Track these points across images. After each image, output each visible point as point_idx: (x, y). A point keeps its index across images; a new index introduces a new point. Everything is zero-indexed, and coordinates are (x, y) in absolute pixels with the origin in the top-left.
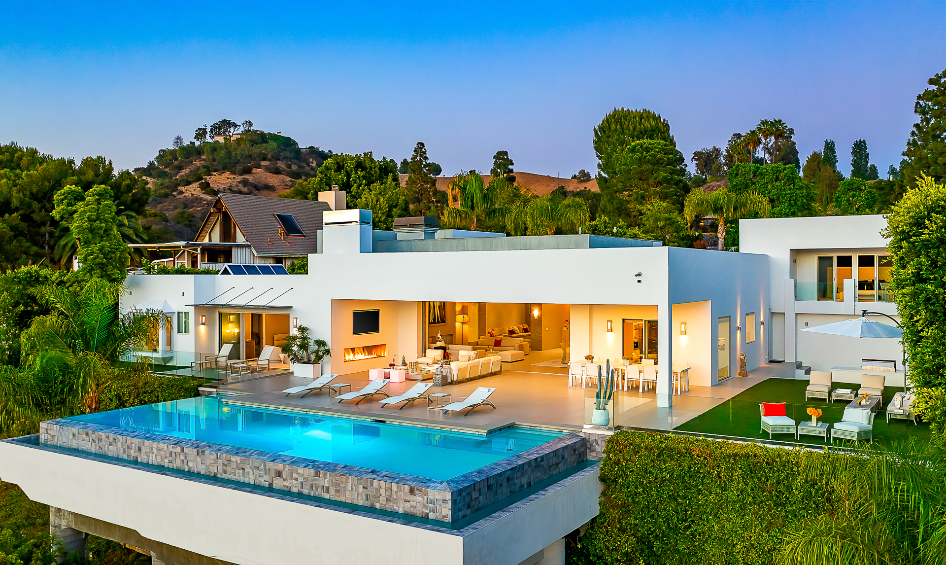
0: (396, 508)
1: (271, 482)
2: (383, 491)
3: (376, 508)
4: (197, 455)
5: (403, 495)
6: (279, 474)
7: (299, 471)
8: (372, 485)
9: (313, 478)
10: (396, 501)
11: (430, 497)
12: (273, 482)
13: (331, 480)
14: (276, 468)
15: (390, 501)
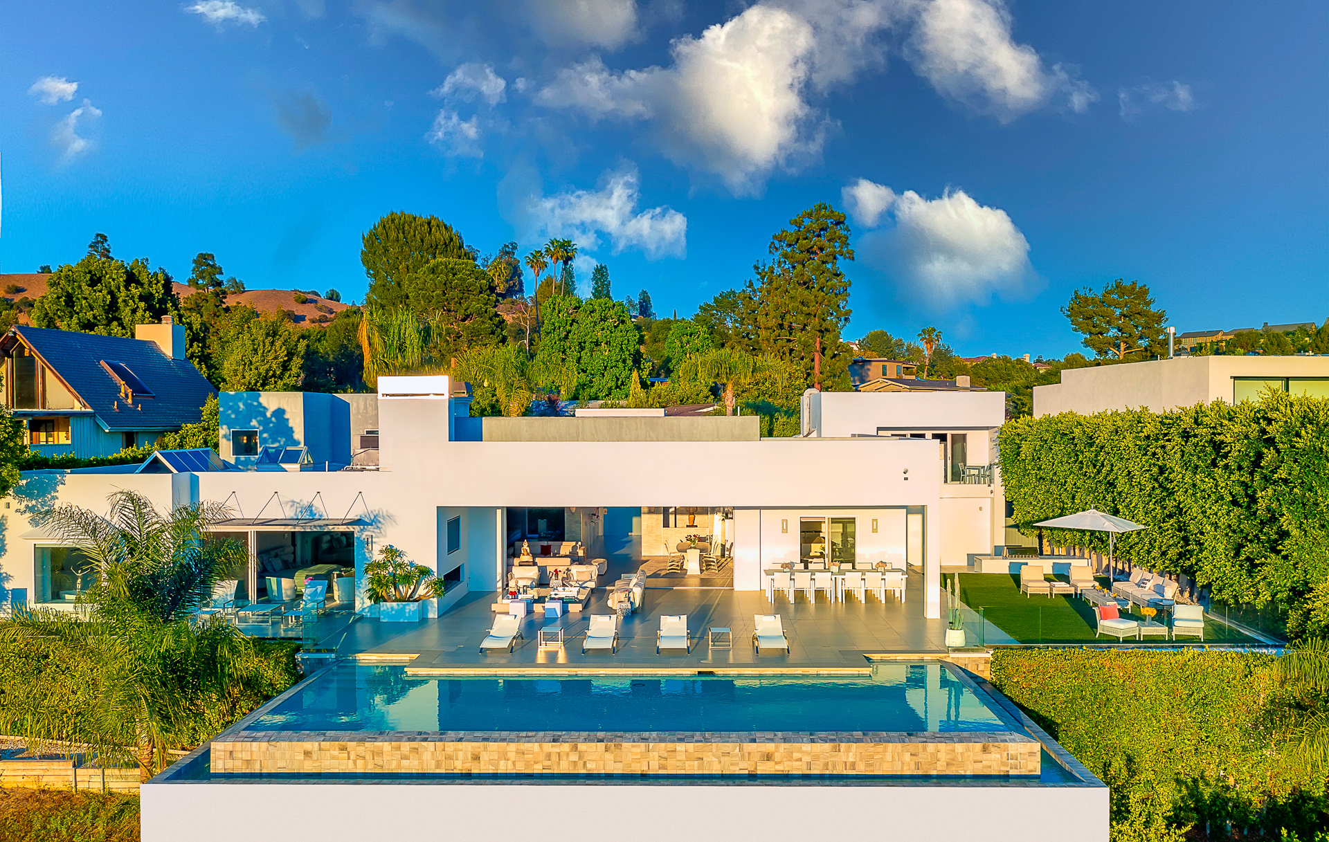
1: (752, 768)
2: (942, 756)
5: (972, 755)
6: (769, 757)
8: (925, 749)
9: (828, 755)
10: (961, 763)
11: (1012, 752)
12: (756, 767)
13: (858, 754)
14: (764, 750)
15: (953, 764)
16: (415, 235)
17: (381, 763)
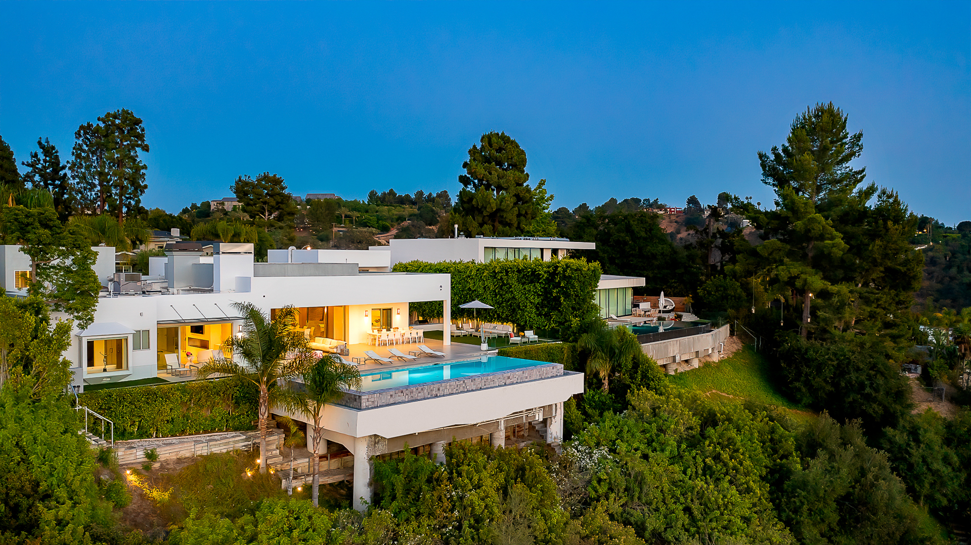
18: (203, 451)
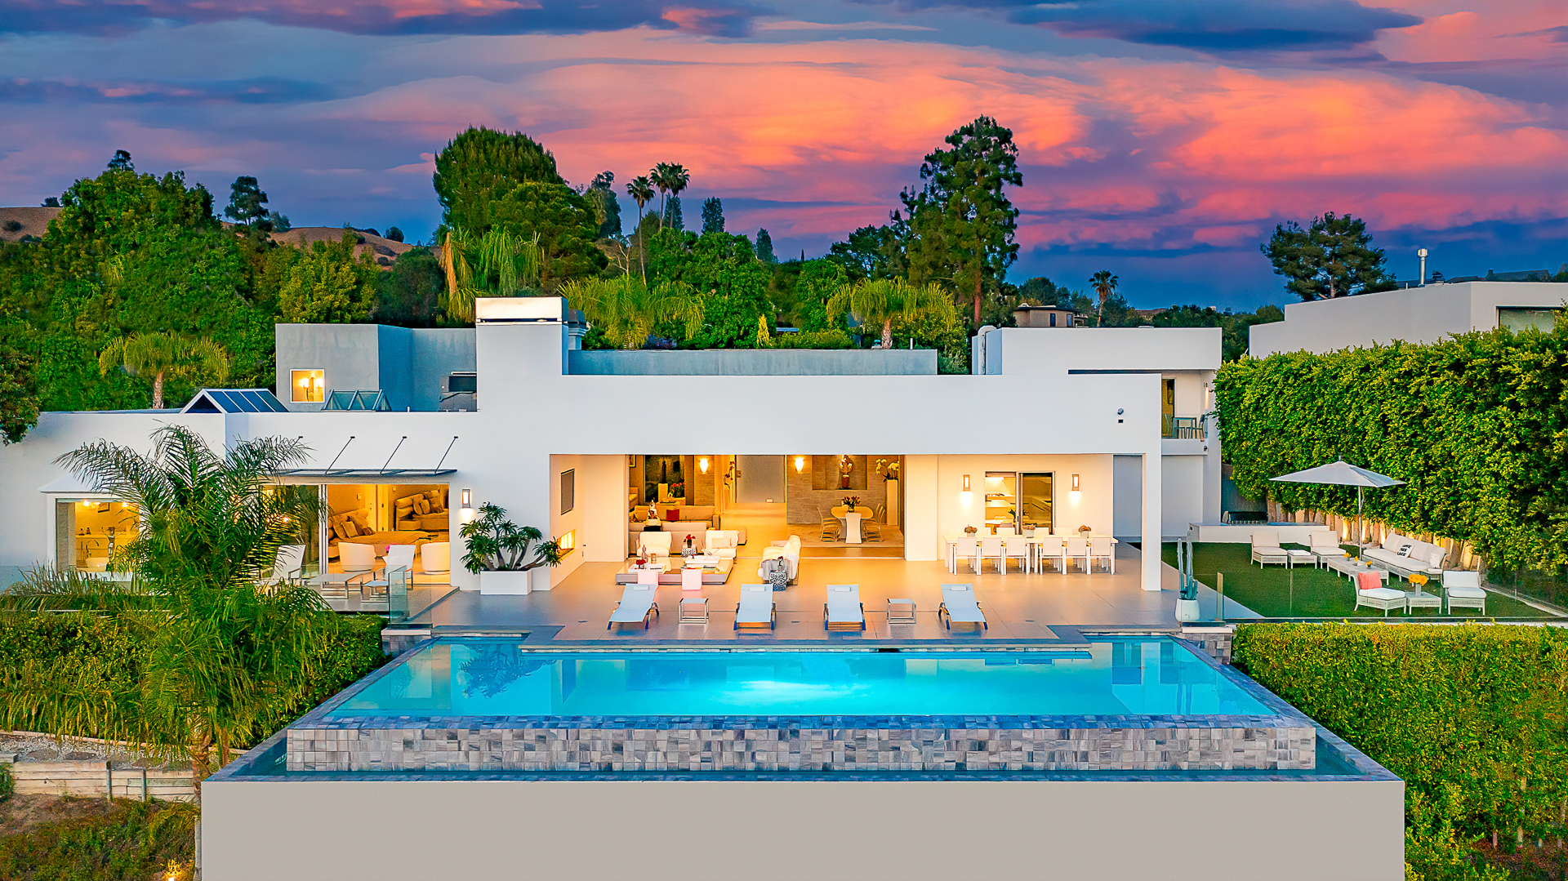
0: (1220, 764)
1: (961, 761)
2: (1194, 744)
3: (1181, 770)
4: (780, 739)
5: (1232, 743)
6: (981, 746)
7: (1025, 735)
8: (1173, 736)
9: (1054, 743)
10: (1218, 754)
11: (1281, 738)
12: (965, 760)
13: (1091, 742)
14: (975, 737)
15: (1208, 755)
16: (498, 155)
17: (500, 755)
18: (131, 791)
